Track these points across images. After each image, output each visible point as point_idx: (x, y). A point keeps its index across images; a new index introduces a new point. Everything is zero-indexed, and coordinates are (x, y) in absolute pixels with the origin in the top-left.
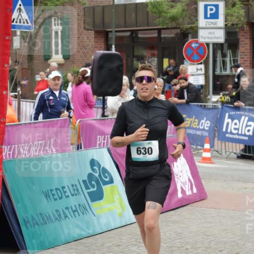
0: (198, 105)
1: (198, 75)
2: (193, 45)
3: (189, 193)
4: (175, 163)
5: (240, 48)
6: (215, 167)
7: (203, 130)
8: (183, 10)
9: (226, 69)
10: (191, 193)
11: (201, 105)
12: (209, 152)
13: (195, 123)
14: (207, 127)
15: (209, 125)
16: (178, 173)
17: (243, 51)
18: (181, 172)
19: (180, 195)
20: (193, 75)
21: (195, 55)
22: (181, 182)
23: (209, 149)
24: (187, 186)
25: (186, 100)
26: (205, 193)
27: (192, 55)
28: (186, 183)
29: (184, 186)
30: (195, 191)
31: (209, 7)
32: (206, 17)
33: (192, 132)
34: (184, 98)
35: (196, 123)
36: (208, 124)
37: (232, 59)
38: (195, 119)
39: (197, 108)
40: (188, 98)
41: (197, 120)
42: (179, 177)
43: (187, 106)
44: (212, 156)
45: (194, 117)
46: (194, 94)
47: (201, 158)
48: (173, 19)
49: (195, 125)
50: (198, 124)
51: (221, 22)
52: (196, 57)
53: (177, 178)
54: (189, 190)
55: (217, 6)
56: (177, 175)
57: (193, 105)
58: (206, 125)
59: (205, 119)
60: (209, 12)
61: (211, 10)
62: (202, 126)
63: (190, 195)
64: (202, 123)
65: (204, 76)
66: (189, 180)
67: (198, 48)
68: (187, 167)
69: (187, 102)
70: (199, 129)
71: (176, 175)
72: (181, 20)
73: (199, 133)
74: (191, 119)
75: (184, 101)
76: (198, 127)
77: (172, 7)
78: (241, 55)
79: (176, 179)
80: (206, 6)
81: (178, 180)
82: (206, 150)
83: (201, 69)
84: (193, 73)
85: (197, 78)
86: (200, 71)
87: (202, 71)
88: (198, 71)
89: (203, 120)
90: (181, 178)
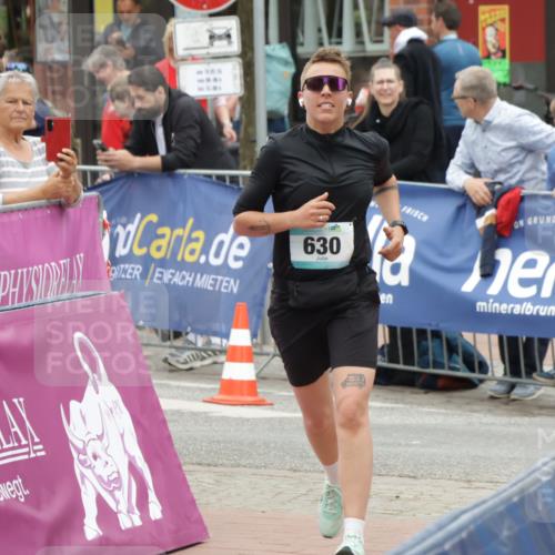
0: (210, 176)
1: (217, 58)
3: (129, 520)
4: (73, 404)
6: (269, 420)
7: (224, 269)
9: (340, 35)
10: (138, 522)
11: (221, 178)
12: (250, 360)
13: (193, 245)
14: (237, 258)
15: (244, 253)
16: (85, 445)
18: (100, 437)
19: (92, 530)
20: (194, 59)
22: (100, 478)
23: (248, 348)
24: (121, 495)
25: (163, 158)
26: (200, 521)
28: (118, 480)
29: (111, 493)
30: (156, 511)
33: (177, 280)
34: (154, 152)
35: (198, 246)
36: (241, 246)
38: (193, 229)
39: (205, 188)
40: (169, 148)
41: (200, 234)
42: (91, 460)
43: (168, 183)
44: (261, 377)
45: (191, 222)
46: (195, 132)
47: (217, 386)
49: (192, 252)
50: (205, 251)
53: (83, 463)
54: (130, 511)
56: (83, 452)
57: (189, 174)
58: (235, 251)
62: (217, 255)
63: (134, 530)
64: (221, 244)
65: (240, 60)
66: (133, 468)
68: (124, 420)
69: (168, 168)
70: (206, 269)
71: (80, 452)
73: (204, 282)
74: (179, 232)
75: (155, 161)
76: (203, 259)
79: (78, 468)
81: (88, 472)
82: (236, 354)
83: (229, 36)
84: (194, 52)
85: (213, 71)
86: (225, 42)
87: (230, 43)
88: (217, 43)
89: (226, 231)
90: (98, 464)
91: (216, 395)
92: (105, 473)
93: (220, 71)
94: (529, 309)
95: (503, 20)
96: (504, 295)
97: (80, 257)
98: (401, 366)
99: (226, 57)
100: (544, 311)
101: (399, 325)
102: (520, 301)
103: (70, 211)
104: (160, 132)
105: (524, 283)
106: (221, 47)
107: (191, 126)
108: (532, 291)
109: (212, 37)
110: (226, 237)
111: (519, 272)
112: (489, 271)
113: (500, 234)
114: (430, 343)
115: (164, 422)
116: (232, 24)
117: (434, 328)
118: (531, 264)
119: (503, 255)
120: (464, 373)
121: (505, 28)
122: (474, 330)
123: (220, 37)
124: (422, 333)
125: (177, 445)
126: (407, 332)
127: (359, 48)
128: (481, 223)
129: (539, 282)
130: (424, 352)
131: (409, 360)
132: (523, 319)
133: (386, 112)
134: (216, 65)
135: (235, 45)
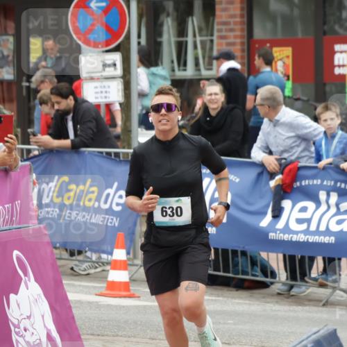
0: (102, 153)
1: (107, 78)
2: (94, 5)
4: (12, 296)
5: (218, 13)
6: (137, 307)
7: (110, 211)
9: (185, 65)
11: (109, 154)
12: (125, 269)
13: (90, 196)
14: (118, 204)
15: (122, 201)
16: (19, 322)
17: (224, 19)
18: (29, 317)
20: (92, 79)
22: (28, 343)
23: (125, 261)
25: (72, 141)
33: (80, 218)
35: (94, 196)
36: (121, 197)
37: (198, 39)
38: (91, 186)
39: (98, 160)
40: (76, 135)
41: (95, 189)
42: (22, 332)
43: (75, 157)
44: (132, 280)
46: (92, 125)
47: (105, 285)
50: (98, 199)
53: (17, 333)
56: (17, 326)
57: (89, 152)
58: (117, 200)
59: (116, 185)
62: (106, 202)
64: (108, 195)
65: (122, 80)
71: (15, 326)
74: (81, 187)
75: (67, 143)
76: (96, 205)
78: (219, 31)
79: (14, 337)
81: (20, 340)
82: (117, 265)
83: (115, 65)
84: (93, 75)
85: (104, 87)
86: (112, 69)
87: (115, 69)
88: (107, 69)
89: (111, 187)
90: (27, 334)
91: (104, 291)
92: (31, 339)
93: (109, 87)
94: (302, 238)
95: (288, 57)
96: (287, 229)
97: (18, 203)
98: (221, 274)
99: (113, 78)
100: (311, 239)
101: (220, 247)
102: (297, 233)
103: (12, 174)
104: (70, 125)
105: (299, 221)
106: (110, 72)
107: (90, 121)
108: (304, 226)
109: (105, 66)
110: (111, 191)
111: (296, 214)
112: (277, 214)
113: (284, 191)
114: (240, 259)
115: (70, 308)
116: (117, 57)
117: (242, 249)
118: (304, 209)
119: (287, 204)
121: (289, 62)
122: (268, 251)
123: (109, 66)
124: (235, 252)
125: (79, 323)
126: (225, 251)
127: (197, 73)
128: (272, 183)
129: (309, 221)
130: (236, 265)
131: (226, 270)
132: (298, 244)
133: (213, 113)
134: (107, 83)
135: (119, 71)
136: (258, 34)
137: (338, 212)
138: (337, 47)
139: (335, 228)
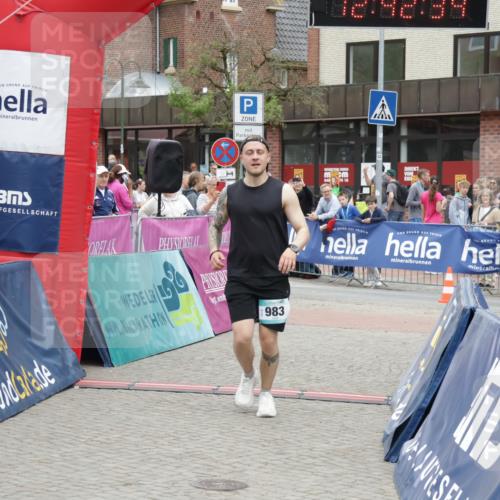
1: (229, 180)
2: (223, 145)
8: (210, 104)
21: (225, 156)
27: (222, 156)
31: (246, 100)
32: (242, 111)
48: (199, 113)
51: (259, 117)
52: (226, 159)
55: (255, 99)
60: (246, 106)
61: (248, 103)
67: (229, 148)
72: (207, 115)
77: (197, 100)
80: (242, 99)
83: (232, 173)
87: (232, 175)
88: (228, 176)
94: (342, 258)
96: (334, 253)
99: (231, 180)
100: (347, 258)
102: (339, 255)
109: (228, 174)
111: (337, 245)
113: (327, 233)
116: (233, 170)
118: (341, 243)
119: (330, 239)
120: (314, 274)
121: (302, 174)
122: (319, 263)
123: (230, 174)
135: (234, 177)
136: (287, 163)
137: (358, 244)
138: (326, 169)
139: (358, 253)
